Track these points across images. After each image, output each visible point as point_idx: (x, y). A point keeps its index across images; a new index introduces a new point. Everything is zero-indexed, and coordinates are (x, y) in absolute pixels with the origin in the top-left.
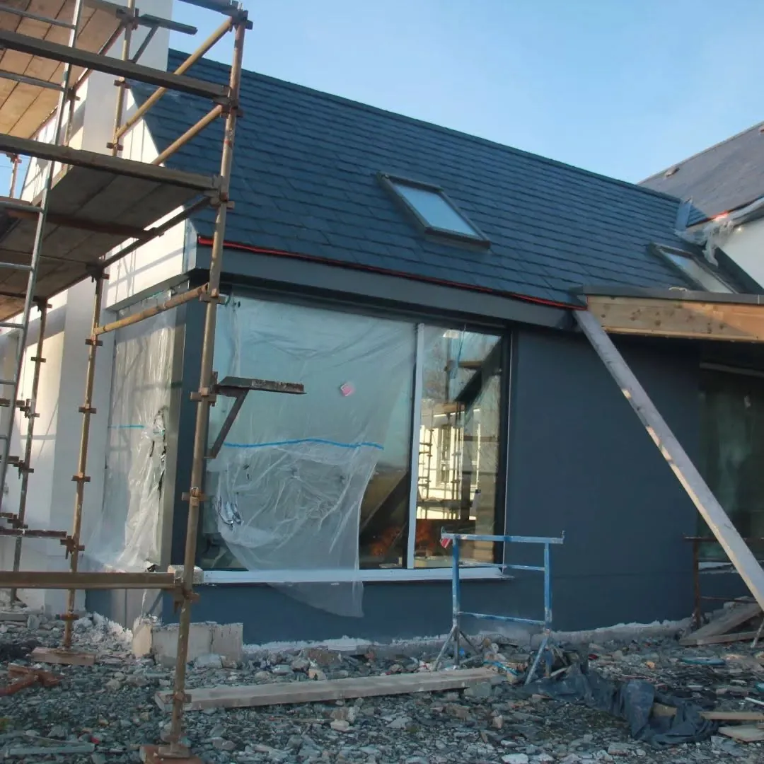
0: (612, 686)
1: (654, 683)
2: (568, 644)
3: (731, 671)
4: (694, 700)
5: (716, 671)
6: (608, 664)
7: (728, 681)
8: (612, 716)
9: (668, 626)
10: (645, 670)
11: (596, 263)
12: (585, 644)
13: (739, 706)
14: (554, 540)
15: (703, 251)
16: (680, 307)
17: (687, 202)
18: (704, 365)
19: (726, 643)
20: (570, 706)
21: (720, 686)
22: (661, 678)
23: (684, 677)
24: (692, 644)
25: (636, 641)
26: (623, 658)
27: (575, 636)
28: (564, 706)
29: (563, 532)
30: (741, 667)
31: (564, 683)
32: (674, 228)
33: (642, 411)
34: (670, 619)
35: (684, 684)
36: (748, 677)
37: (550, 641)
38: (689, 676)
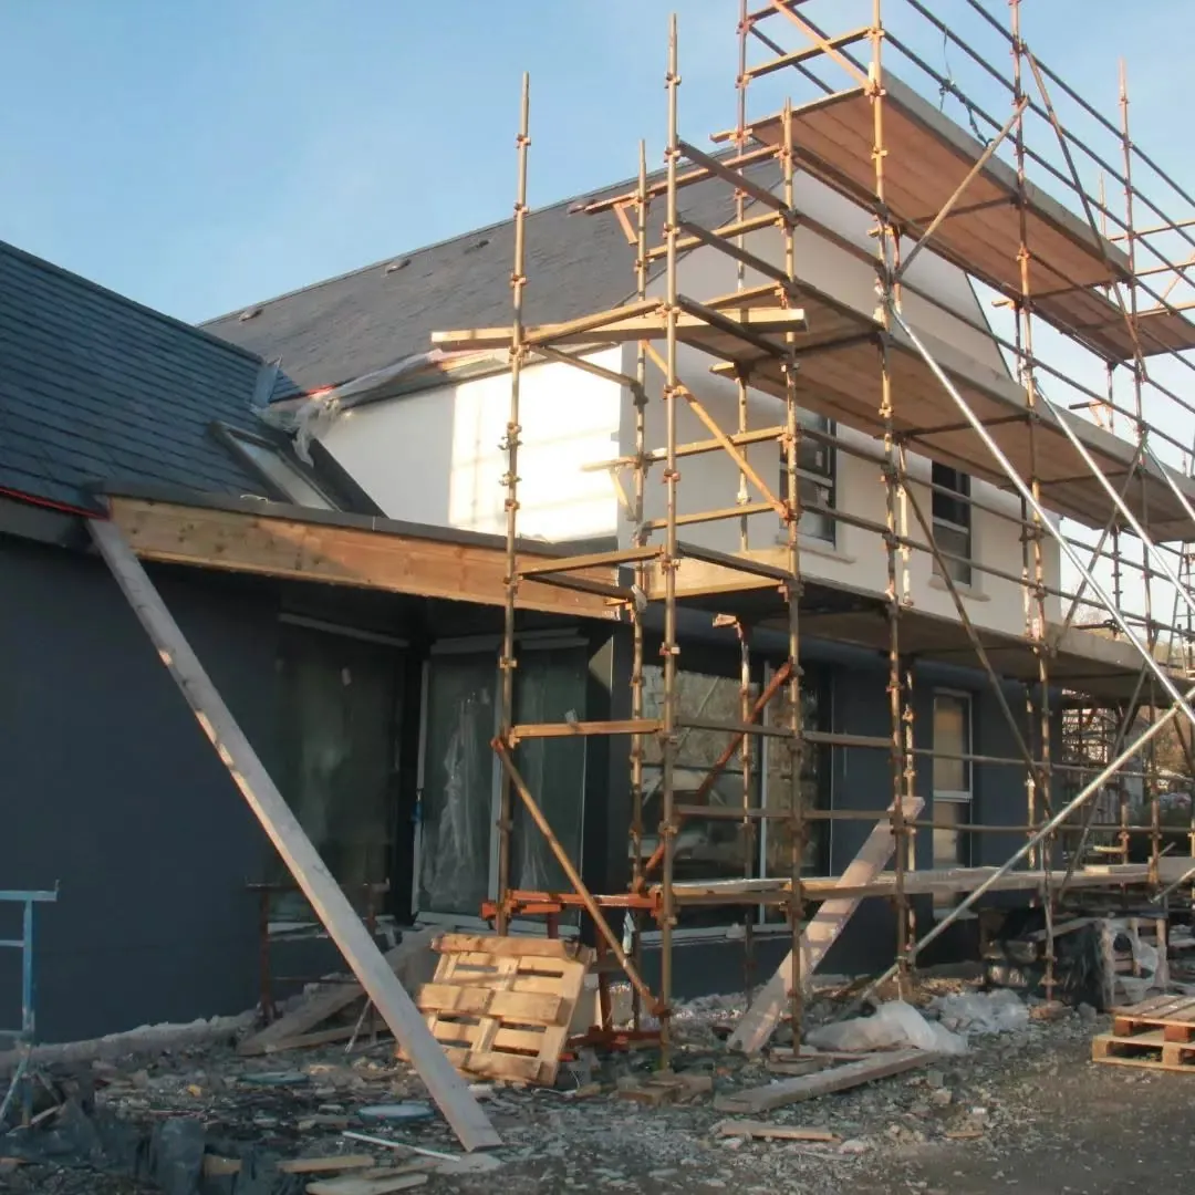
0: (136, 1132)
1: (202, 1120)
2: (57, 1065)
3: (319, 1092)
4: (264, 1143)
5: (296, 1093)
6: (128, 1094)
7: (316, 1109)
8: (136, 1181)
9: (218, 1025)
10: (185, 1100)
11: (129, 446)
12: (87, 1063)
13: (337, 1147)
14: (42, 896)
15: (293, 442)
16: (256, 526)
17: (271, 365)
18: (285, 618)
19: (308, 1048)
20: (66, 1172)
21: (302, 1118)
22: (212, 1111)
23: (248, 1107)
24: (257, 1052)
25: (168, 1052)
26: (152, 1082)
27: (68, 1049)
28: (55, 1173)
29: (57, 881)
30: (334, 1085)
31: (56, 1133)
32: (250, 401)
33: (190, 685)
34: (221, 1015)
35: (249, 1119)
36: (345, 1098)
37: (31, 1065)
38: (254, 1104)
